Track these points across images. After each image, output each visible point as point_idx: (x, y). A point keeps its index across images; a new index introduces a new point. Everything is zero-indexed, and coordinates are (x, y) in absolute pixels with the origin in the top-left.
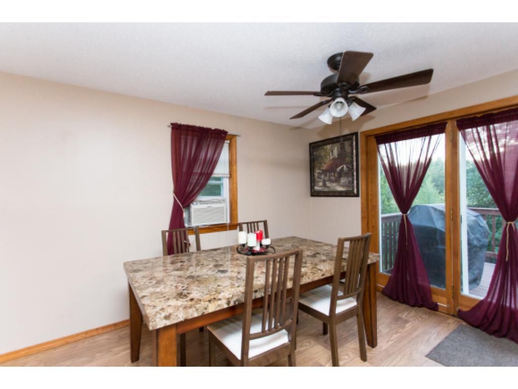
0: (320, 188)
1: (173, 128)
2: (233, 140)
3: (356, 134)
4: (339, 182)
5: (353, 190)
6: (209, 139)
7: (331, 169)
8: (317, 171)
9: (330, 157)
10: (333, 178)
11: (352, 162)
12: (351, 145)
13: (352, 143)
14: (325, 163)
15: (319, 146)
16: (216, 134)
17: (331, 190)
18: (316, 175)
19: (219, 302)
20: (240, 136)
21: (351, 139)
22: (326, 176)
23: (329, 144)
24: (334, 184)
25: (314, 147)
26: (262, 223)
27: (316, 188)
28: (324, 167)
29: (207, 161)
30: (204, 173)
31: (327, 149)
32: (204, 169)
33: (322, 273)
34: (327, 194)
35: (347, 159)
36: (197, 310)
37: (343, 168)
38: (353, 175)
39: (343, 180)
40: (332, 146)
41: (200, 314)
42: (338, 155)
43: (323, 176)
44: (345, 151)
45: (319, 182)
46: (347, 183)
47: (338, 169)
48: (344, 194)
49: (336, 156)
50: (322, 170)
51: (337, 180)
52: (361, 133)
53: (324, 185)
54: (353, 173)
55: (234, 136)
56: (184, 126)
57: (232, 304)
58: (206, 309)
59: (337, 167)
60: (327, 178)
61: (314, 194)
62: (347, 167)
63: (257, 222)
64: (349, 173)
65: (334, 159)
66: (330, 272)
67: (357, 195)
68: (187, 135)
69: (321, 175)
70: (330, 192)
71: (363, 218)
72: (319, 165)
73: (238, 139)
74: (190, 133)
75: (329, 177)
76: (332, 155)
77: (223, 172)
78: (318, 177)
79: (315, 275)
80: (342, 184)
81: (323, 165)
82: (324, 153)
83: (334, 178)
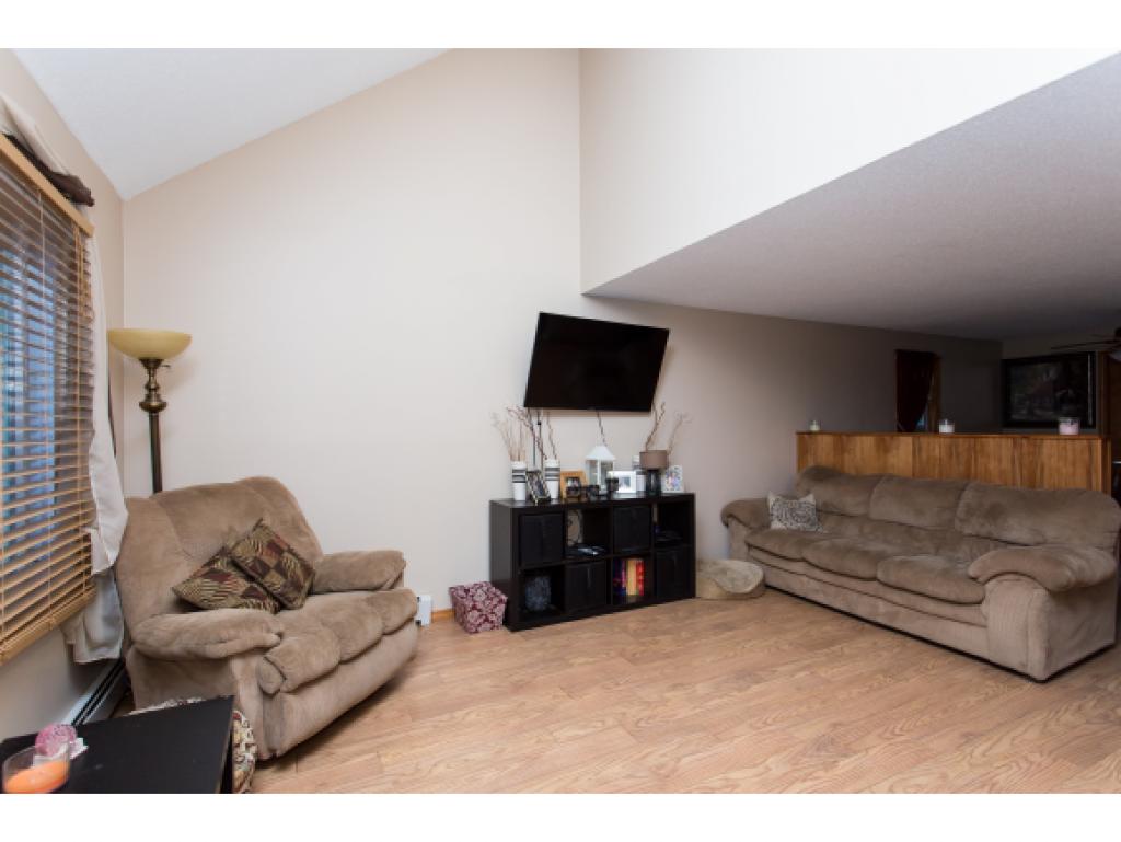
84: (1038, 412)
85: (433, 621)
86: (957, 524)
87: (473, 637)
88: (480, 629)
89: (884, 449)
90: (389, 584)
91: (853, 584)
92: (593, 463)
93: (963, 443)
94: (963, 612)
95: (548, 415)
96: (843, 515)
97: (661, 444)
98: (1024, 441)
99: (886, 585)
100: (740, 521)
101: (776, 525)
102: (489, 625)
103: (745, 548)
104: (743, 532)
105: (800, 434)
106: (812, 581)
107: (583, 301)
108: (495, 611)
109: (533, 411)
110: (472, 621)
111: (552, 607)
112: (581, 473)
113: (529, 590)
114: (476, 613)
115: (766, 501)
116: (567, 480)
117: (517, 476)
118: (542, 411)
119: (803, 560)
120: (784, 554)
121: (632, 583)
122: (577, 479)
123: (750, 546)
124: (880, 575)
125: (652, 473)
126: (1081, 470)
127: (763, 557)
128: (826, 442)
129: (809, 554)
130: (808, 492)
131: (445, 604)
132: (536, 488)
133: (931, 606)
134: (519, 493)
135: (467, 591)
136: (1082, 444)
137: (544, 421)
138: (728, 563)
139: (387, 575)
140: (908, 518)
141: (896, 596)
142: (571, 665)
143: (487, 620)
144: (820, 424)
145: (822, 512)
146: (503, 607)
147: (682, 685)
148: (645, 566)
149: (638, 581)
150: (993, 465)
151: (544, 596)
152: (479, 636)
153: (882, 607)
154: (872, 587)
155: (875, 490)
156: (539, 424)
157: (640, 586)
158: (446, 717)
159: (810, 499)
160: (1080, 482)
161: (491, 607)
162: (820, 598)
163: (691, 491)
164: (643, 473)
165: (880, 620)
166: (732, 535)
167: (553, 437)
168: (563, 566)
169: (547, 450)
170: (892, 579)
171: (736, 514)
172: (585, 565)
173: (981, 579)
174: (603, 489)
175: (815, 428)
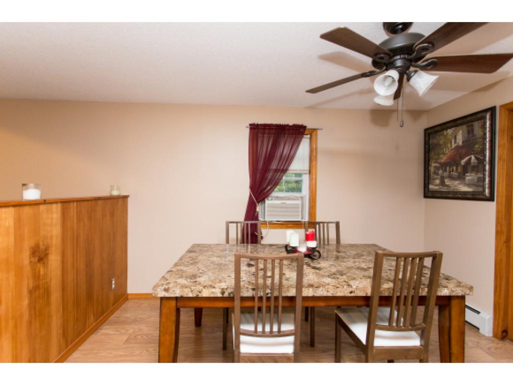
0: (437, 188)
1: (251, 129)
2: (314, 134)
3: (492, 110)
4: (464, 179)
5: (484, 190)
6: (286, 136)
7: (453, 162)
8: (434, 165)
9: (451, 146)
10: (455, 174)
11: (484, 150)
12: (484, 127)
13: (485, 123)
14: (444, 154)
15: (437, 132)
16: (293, 129)
17: (451, 189)
18: (432, 169)
19: (213, 290)
20: (321, 129)
21: (484, 118)
22: (445, 170)
23: (450, 127)
24: (456, 182)
25: (431, 133)
26: (334, 225)
27: (431, 187)
28: (444, 159)
29: (283, 157)
30: (279, 170)
31: (447, 134)
32: (279, 166)
33: (351, 289)
34: (444, 195)
35: (477, 146)
36: (192, 291)
37: (470, 159)
38: (484, 170)
39: (470, 177)
40: (454, 130)
41: (195, 296)
42: (463, 142)
43: (440, 172)
44: (473, 136)
45: (435, 179)
46: (476, 180)
47: (463, 162)
48: (470, 196)
49: (461, 143)
50: (440, 163)
51: (461, 177)
52: (501, 106)
53: (443, 183)
54: (484, 166)
55: (315, 130)
56: (261, 125)
57: (226, 295)
58: (200, 292)
59: (462, 158)
60: (446, 174)
61: (428, 194)
62: (477, 158)
63: (328, 223)
64: (479, 167)
65: (458, 147)
66: (364, 290)
67: (491, 199)
68: (264, 133)
69: (439, 170)
70: (449, 193)
71: (498, 233)
72: (437, 157)
73: (319, 132)
74: (267, 131)
75: (450, 172)
76: (455, 142)
77: (301, 168)
78: (435, 173)
79: (338, 290)
80: (467, 182)
81: (442, 156)
82: (443, 140)
83: (457, 174)
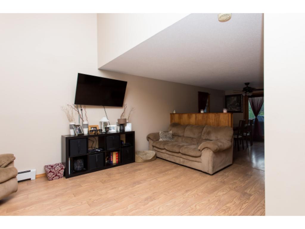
84: (232, 109)
85: (36, 178)
86: (202, 136)
87: (51, 181)
88: (53, 179)
89: (189, 117)
90: (4, 165)
91: (176, 154)
92: (101, 123)
93: (205, 115)
94: (197, 159)
95: (85, 107)
96: (179, 136)
97: (126, 117)
98: (217, 115)
99: (182, 154)
100: (151, 139)
101: (161, 140)
102: (57, 177)
103: (152, 147)
104: (152, 142)
105: (171, 114)
106: (167, 155)
107: (98, 71)
108: (60, 172)
109: (79, 106)
110: (50, 176)
111: (84, 169)
112: (98, 125)
113: (75, 164)
114: (52, 174)
115: (159, 133)
116: (91, 128)
117: (71, 127)
118: (83, 106)
119: (165, 149)
120: (160, 148)
121: (114, 159)
122: (96, 128)
123: (153, 146)
124: (181, 151)
125: (122, 125)
126: (227, 122)
127: (156, 149)
128: (177, 116)
129: (166, 147)
130: (171, 130)
131: (41, 171)
132: (77, 130)
133: (191, 158)
134: (72, 133)
135: (52, 167)
136: (227, 115)
137: (83, 110)
138: (147, 151)
139: (3, 163)
140: (192, 136)
141: (184, 157)
142: (82, 187)
143: (56, 175)
144: (176, 111)
145: (174, 135)
146: (63, 170)
147: (115, 188)
148: (118, 154)
149: (117, 159)
150: (211, 121)
151: (80, 166)
152: (53, 181)
153: (182, 160)
154: (179, 155)
155: (186, 129)
156: (82, 110)
157: (117, 160)
158: (22, 209)
159: (171, 132)
160: (227, 125)
161: (58, 171)
162: (169, 159)
163: (133, 131)
164: (119, 126)
165: (181, 164)
166: (149, 143)
167: (87, 114)
168: (87, 156)
169: (84, 119)
170: (183, 152)
171: (150, 137)
172: (96, 155)
173: (201, 150)
174: (104, 131)
175: (174, 112)
